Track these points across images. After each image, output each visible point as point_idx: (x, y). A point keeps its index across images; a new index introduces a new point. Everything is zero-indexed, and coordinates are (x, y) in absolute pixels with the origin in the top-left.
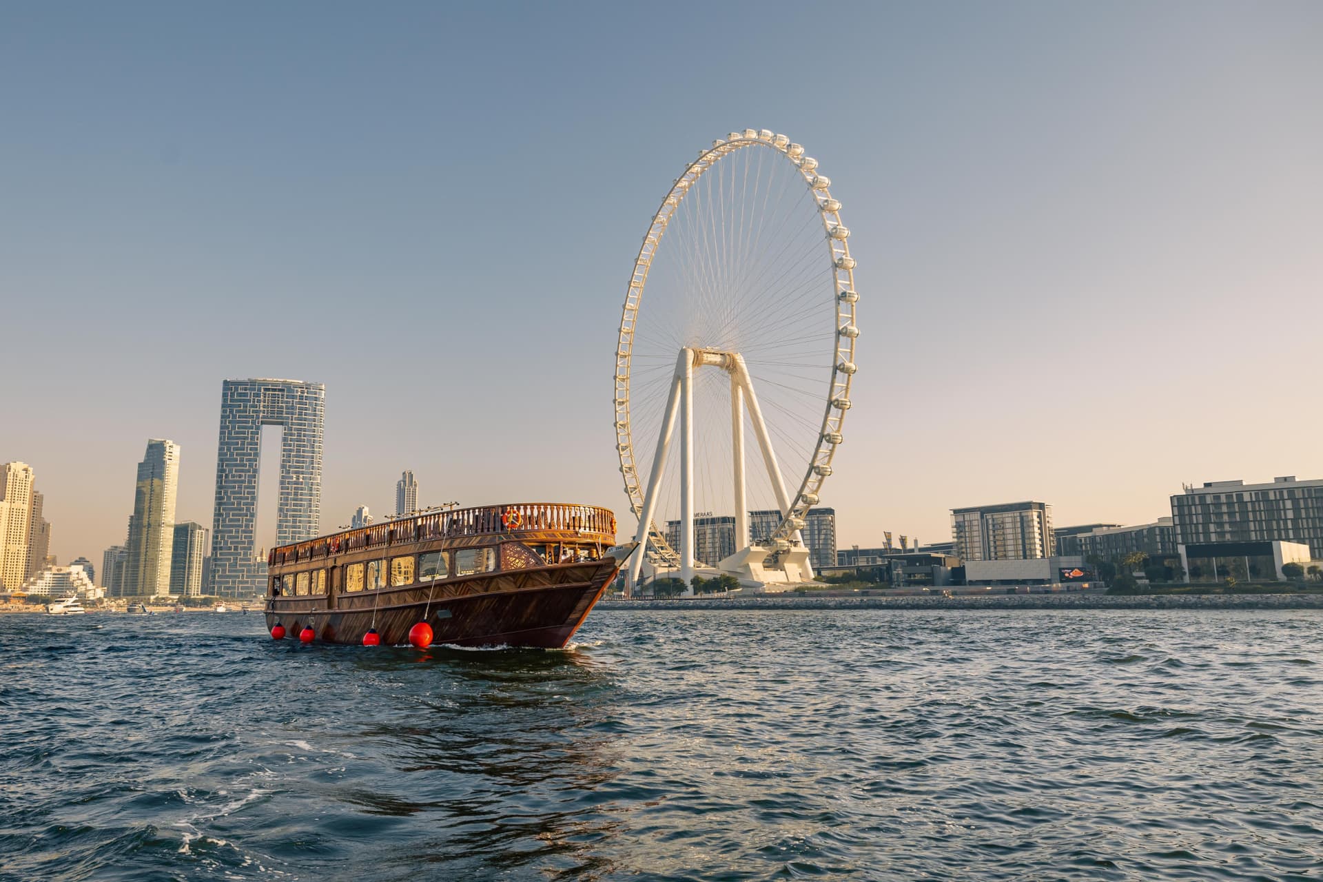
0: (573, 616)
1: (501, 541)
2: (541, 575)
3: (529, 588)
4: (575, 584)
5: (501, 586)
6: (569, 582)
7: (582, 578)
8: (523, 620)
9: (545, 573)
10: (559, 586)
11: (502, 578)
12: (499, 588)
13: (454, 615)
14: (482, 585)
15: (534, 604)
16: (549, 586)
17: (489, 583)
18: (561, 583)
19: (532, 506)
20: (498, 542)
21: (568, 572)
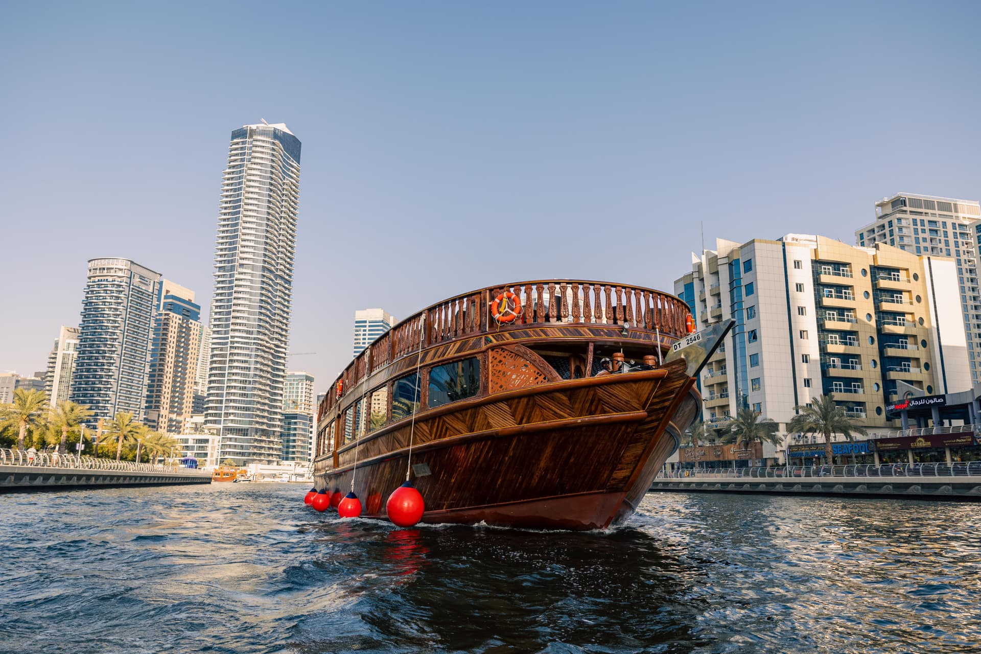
0: (620, 474)
1: (490, 345)
2: (553, 399)
3: (537, 424)
4: (616, 415)
5: (491, 421)
6: (605, 412)
7: (627, 402)
8: (536, 479)
9: (559, 395)
10: (587, 418)
11: (491, 407)
12: (489, 425)
13: (433, 471)
14: (464, 421)
15: (548, 451)
16: (570, 420)
17: (474, 417)
18: (591, 413)
19: (540, 285)
20: (484, 347)
21: (600, 392)
